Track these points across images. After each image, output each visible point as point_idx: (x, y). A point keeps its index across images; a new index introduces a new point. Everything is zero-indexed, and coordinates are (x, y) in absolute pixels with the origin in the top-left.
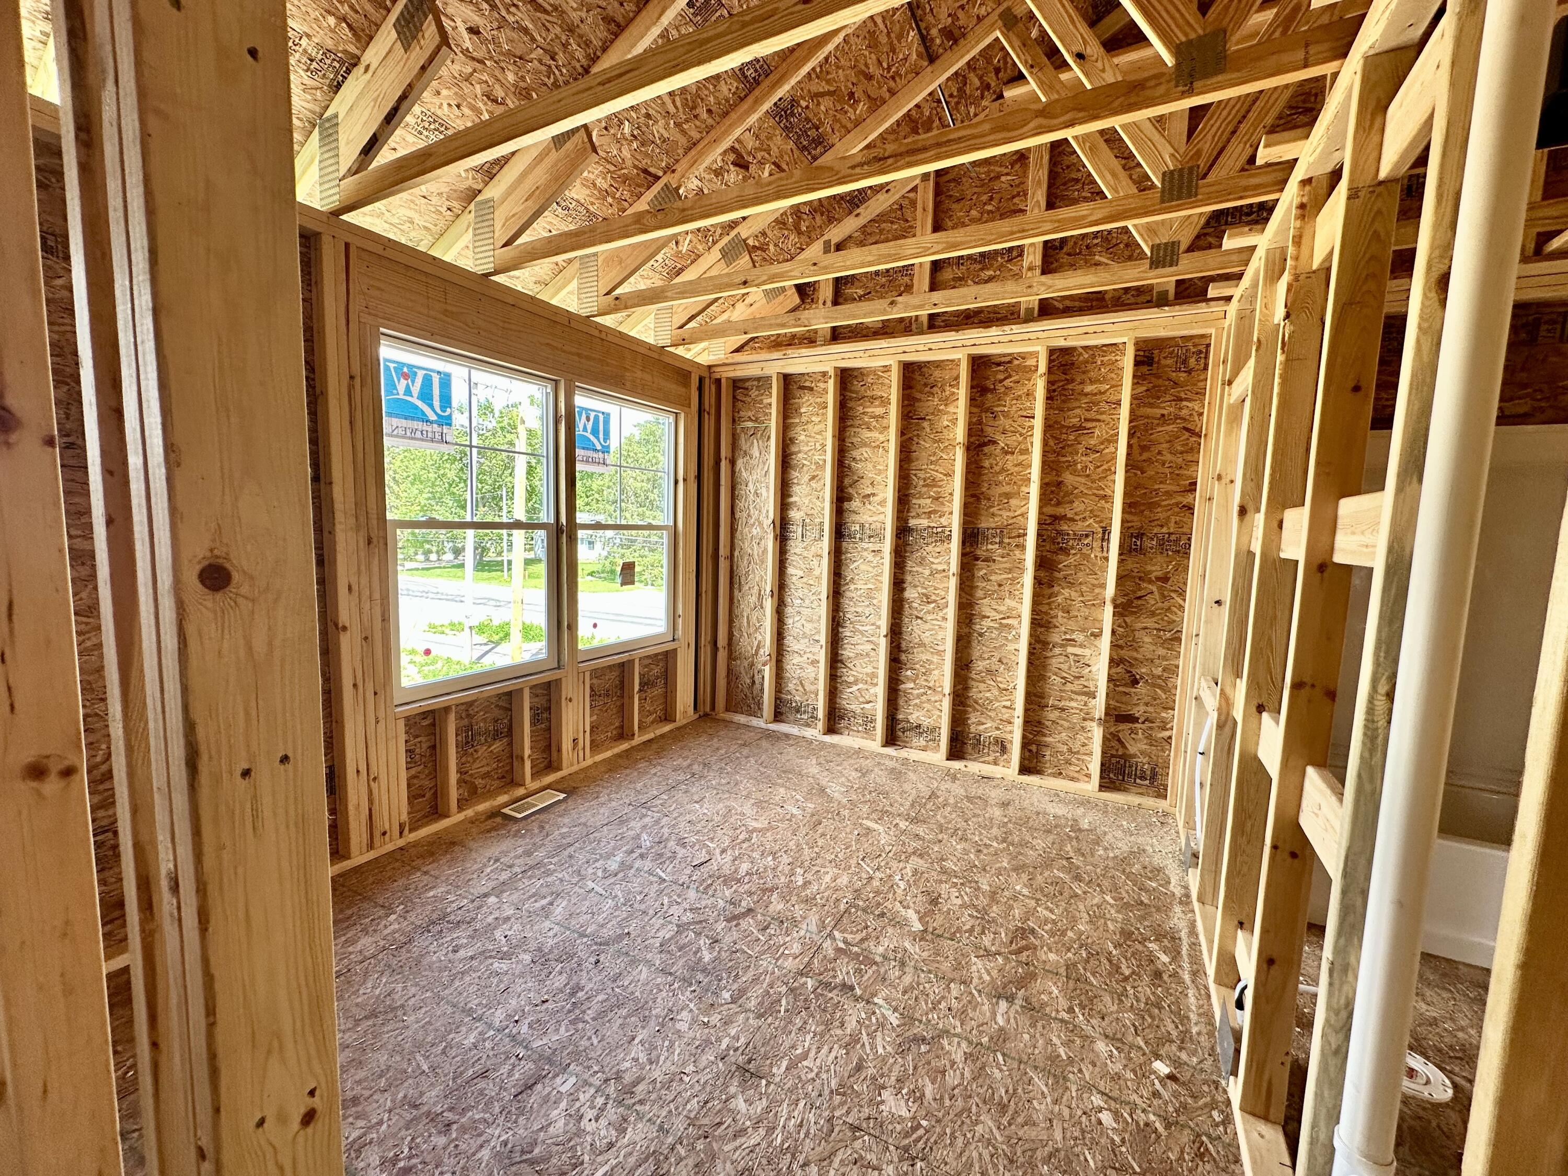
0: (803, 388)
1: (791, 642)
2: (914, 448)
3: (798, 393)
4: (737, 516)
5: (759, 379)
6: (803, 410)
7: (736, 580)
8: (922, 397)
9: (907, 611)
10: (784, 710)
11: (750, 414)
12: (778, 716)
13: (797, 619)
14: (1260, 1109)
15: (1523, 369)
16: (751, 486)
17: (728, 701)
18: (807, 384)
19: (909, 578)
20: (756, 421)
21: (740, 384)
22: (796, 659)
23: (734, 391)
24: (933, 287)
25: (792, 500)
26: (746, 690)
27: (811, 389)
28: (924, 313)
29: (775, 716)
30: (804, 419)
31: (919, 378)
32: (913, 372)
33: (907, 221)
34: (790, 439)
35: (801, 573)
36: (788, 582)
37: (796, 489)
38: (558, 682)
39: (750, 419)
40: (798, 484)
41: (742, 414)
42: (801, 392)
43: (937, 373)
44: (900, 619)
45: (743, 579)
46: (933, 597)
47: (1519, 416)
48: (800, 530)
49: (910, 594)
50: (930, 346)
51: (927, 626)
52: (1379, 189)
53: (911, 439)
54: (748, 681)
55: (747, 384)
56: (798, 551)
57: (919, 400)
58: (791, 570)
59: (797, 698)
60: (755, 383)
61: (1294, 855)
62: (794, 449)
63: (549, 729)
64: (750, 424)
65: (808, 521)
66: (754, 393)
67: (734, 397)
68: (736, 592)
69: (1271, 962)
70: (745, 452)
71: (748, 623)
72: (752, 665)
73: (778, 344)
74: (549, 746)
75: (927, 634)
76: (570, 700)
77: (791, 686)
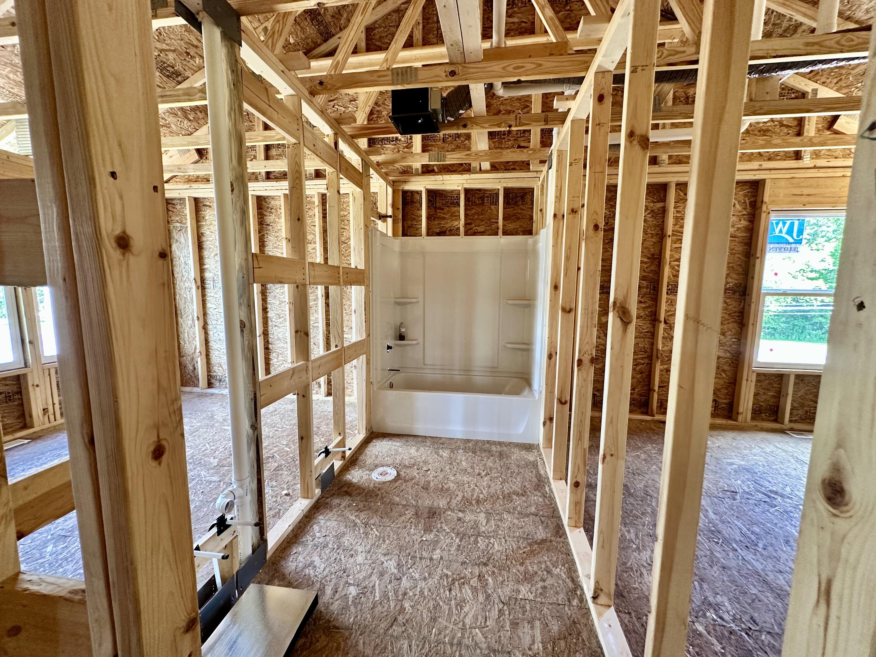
0: (205, 205)
1: (212, 344)
2: (266, 240)
3: (204, 208)
4: (176, 276)
5: (180, 199)
6: (207, 218)
7: (179, 312)
8: (268, 214)
9: (270, 323)
10: (213, 381)
11: (177, 219)
12: (210, 385)
13: (215, 331)
14: (306, 495)
15: (481, 214)
16: (182, 259)
17: (182, 381)
18: (208, 204)
19: (269, 306)
20: (181, 223)
21: (170, 201)
22: (217, 353)
23: (167, 205)
24: (267, 158)
25: (205, 267)
26: (191, 373)
27: (210, 207)
28: (263, 171)
29: (208, 385)
30: (208, 223)
31: (265, 204)
32: (261, 201)
33: (251, 122)
34: (202, 234)
35: (214, 307)
36: (208, 312)
37: (206, 261)
38: (25, 375)
39: (177, 222)
40: (208, 258)
41: (172, 218)
42: (205, 208)
43: (273, 202)
44: (267, 327)
45: (182, 311)
46: (282, 315)
47: (481, 232)
48: (212, 283)
49: (270, 314)
50: (267, 188)
51: (280, 330)
52: (295, 146)
53: (263, 235)
54: (191, 368)
55: (174, 202)
56: (212, 294)
57: (266, 216)
58: (209, 305)
59: (220, 374)
60: (179, 201)
61: (304, 396)
62: (204, 239)
63: (22, 405)
64: (178, 225)
65: (215, 278)
66: (178, 207)
67: (167, 209)
68: (180, 319)
69: (302, 438)
70: (177, 241)
71: (188, 335)
72: (193, 359)
73: (190, 180)
74: (23, 415)
75: (281, 334)
76: (37, 386)
77: (216, 368)
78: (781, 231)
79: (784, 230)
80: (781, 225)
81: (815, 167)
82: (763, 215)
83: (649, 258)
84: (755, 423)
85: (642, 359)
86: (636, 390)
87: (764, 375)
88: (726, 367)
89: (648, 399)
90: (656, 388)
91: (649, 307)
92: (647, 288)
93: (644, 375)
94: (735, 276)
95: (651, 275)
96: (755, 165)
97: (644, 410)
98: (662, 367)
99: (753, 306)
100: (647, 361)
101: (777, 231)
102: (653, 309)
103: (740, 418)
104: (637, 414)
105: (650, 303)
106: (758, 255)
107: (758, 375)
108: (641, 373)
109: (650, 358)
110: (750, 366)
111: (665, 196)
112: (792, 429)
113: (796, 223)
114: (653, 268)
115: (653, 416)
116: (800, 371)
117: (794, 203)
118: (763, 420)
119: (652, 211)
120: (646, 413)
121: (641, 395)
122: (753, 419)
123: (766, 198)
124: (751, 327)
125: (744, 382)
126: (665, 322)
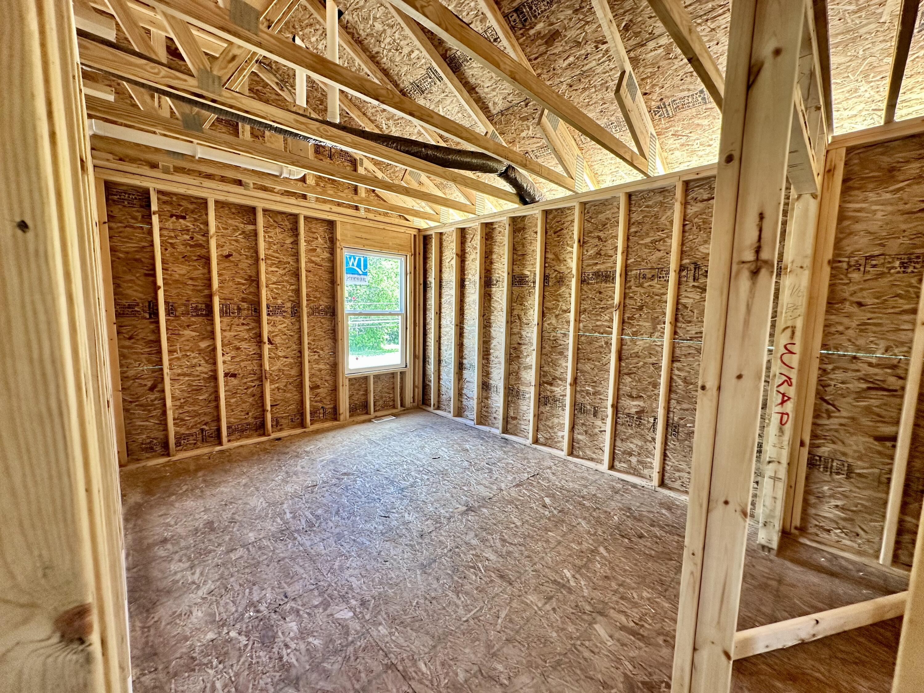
78: (353, 265)
79: (355, 264)
80: (352, 260)
81: (366, 219)
82: (338, 250)
83: (246, 280)
84: (352, 419)
85: (252, 381)
86: (250, 414)
87: (355, 379)
88: (328, 378)
89: (264, 421)
90: (269, 408)
91: (253, 328)
92: (248, 310)
93: (257, 398)
94: (325, 299)
95: (250, 297)
96: (327, 207)
97: (262, 432)
98: (273, 387)
99: (340, 324)
100: (257, 383)
101: (351, 264)
102: (257, 331)
103: (342, 417)
104: (254, 437)
105: (253, 325)
106: (339, 282)
107: (350, 380)
108: (254, 395)
109: (260, 379)
110: (343, 374)
111: (255, 219)
112: (376, 417)
113: (362, 259)
114: (252, 290)
115: (269, 435)
116: (376, 373)
117: (356, 243)
118: (359, 415)
119: (243, 232)
120: (264, 435)
121: (255, 418)
122: (351, 416)
123: (339, 237)
124: (340, 341)
125: (341, 388)
126: (270, 342)
